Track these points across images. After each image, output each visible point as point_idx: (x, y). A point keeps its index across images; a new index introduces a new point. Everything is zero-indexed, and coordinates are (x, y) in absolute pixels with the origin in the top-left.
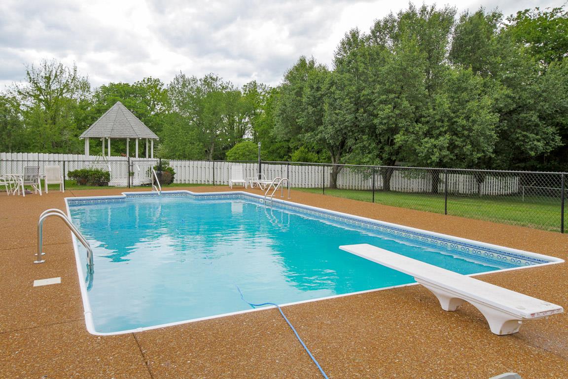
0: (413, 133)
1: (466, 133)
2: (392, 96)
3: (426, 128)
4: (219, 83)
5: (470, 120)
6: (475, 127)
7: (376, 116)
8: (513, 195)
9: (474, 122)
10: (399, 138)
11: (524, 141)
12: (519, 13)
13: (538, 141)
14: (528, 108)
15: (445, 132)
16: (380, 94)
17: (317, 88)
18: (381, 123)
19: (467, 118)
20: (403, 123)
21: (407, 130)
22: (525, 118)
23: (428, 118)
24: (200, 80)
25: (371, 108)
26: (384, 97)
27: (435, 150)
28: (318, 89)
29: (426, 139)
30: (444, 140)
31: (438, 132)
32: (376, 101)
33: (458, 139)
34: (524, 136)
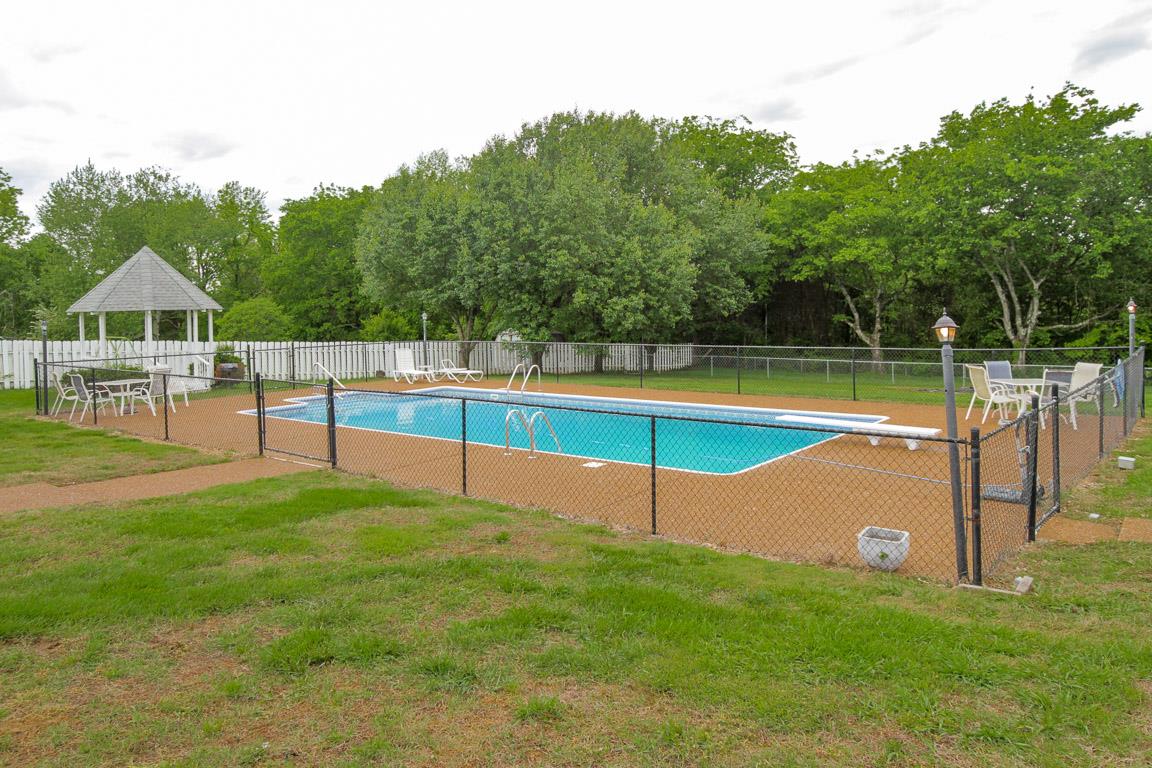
0: (594, 289)
1: (663, 289)
2: (565, 238)
3: (611, 283)
4: (170, 185)
5: (667, 272)
6: (674, 281)
7: (544, 265)
8: (686, 369)
9: (672, 275)
10: (579, 298)
11: (715, 297)
12: (686, 119)
13: (730, 296)
14: (720, 255)
15: (638, 289)
16: (548, 235)
17: (441, 219)
18: (551, 276)
19: (663, 270)
20: (581, 276)
21: (586, 286)
22: (717, 267)
23: (612, 269)
24: (129, 177)
25: (534, 254)
26: (555, 238)
27: (628, 314)
28: (442, 221)
29: (614, 299)
30: (637, 300)
31: (627, 288)
32: (541, 244)
33: (653, 298)
34: (715, 291)
